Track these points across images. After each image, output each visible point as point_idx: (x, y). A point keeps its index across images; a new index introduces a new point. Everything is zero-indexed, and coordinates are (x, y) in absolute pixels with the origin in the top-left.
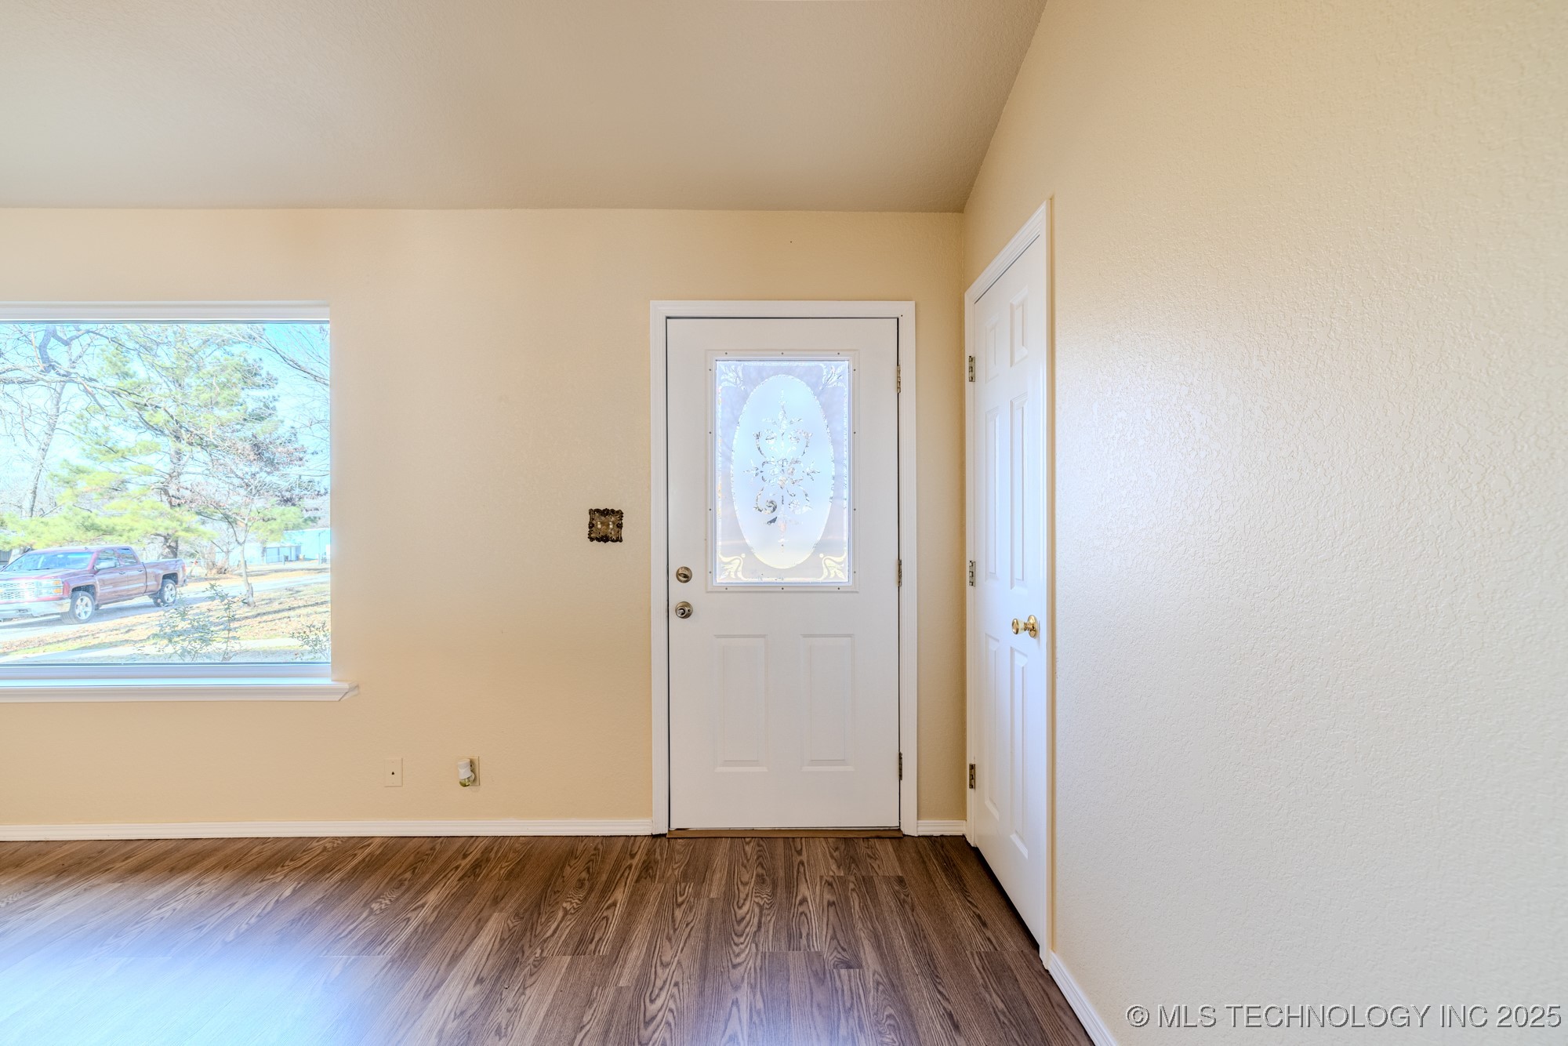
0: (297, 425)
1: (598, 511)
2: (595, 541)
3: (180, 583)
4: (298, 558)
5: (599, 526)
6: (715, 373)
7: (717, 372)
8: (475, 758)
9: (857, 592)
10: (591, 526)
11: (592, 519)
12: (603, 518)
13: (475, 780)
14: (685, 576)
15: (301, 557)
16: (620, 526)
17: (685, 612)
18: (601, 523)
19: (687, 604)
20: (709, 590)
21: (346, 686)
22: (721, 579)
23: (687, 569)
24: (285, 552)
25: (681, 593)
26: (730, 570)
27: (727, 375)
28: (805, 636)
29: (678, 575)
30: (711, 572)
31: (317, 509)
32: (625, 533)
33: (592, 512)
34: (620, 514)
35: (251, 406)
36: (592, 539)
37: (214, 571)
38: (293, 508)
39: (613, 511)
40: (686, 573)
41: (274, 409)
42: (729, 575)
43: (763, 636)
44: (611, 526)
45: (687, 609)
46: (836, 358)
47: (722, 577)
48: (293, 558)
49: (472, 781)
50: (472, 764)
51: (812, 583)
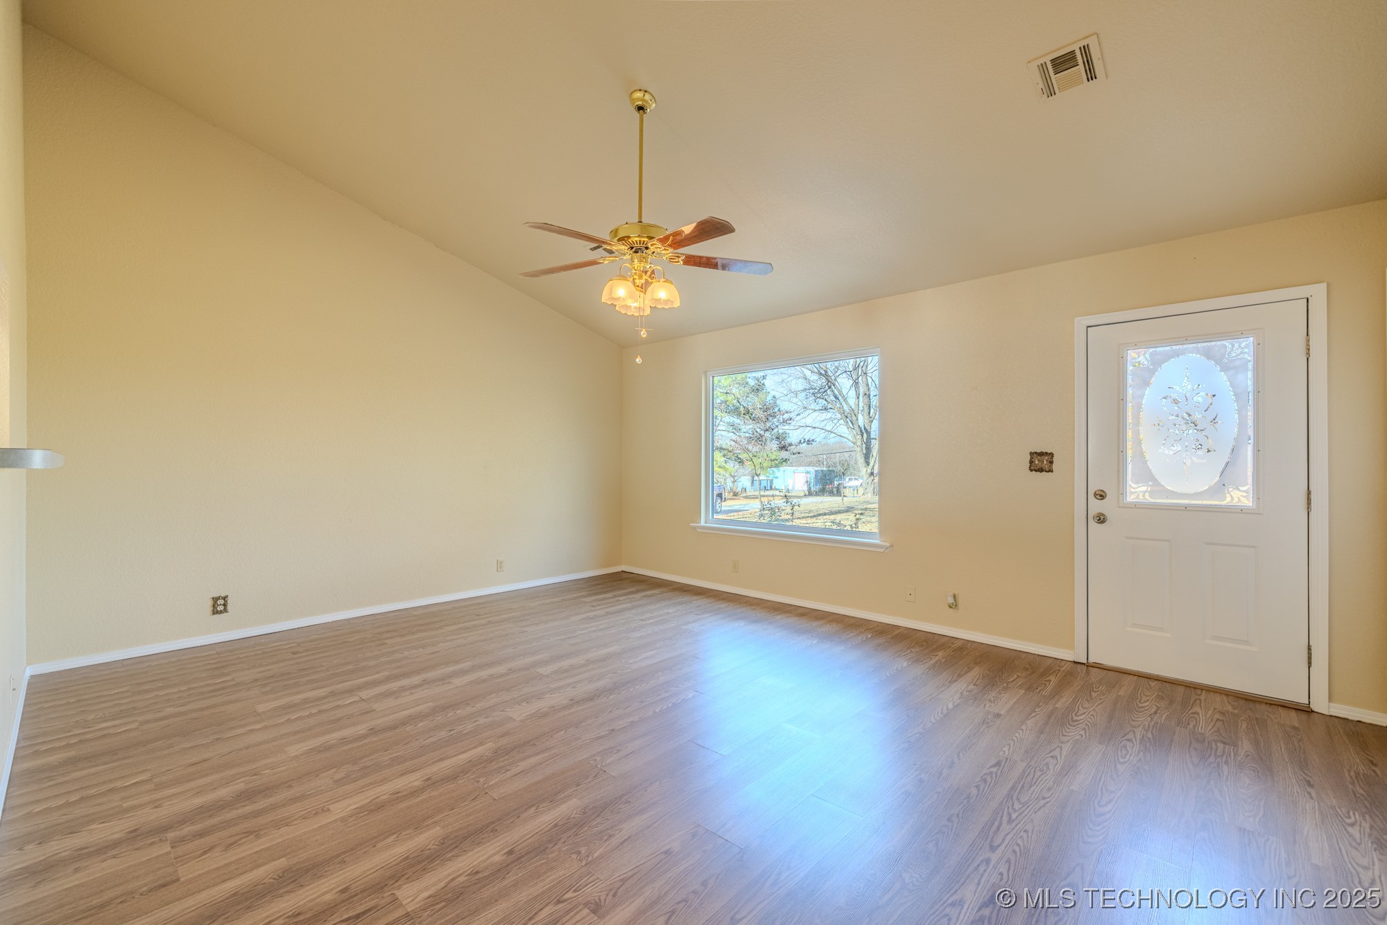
0: (777, 395)
1: (1036, 453)
2: (1034, 472)
3: (723, 500)
4: (771, 488)
5: (1037, 462)
6: (1127, 359)
7: (1128, 358)
8: (956, 593)
9: (1260, 514)
10: (1031, 462)
11: (1032, 458)
12: (1039, 457)
13: (956, 606)
14: (1101, 496)
15: (773, 487)
16: (1051, 462)
17: (1101, 519)
18: (1038, 461)
19: (1103, 515)
20: (1121, 505)
21: (888, 544)
22: (1130, 498)
23: (1103, 491)
24: (764, 484)
25: (1096, 506)
26: (1136, 492)
27: (1137, 358)
28: (1207, 544)
29: (1095, 495)
30: (1121, 492)
31: (799, 453)
32: (1054, 467)
33: (1031, 453)
34: (1052, 455)
35: (752, 383)
36: (1031, 470)
37: (731, 494)
38: (786, 452)
39: (1046, 453)
40: (1102, 493)
41: (763, 384)
42: (1138, 496)
43: (1168, 541)
44: (1045, 463)
45: (1102, 518)
46: (1241, 336)
47: (1131, 498)
48: (769, 488)
49: (954, 606)
50: (954, 596)
51: (1215, 505)
